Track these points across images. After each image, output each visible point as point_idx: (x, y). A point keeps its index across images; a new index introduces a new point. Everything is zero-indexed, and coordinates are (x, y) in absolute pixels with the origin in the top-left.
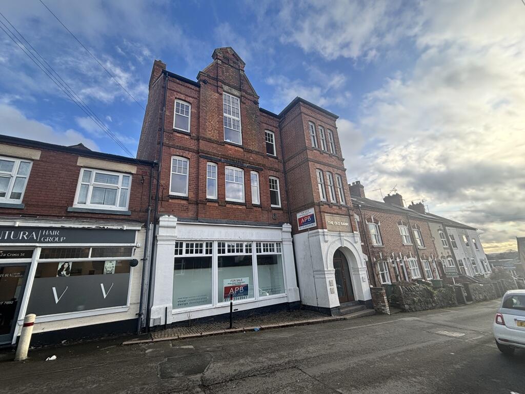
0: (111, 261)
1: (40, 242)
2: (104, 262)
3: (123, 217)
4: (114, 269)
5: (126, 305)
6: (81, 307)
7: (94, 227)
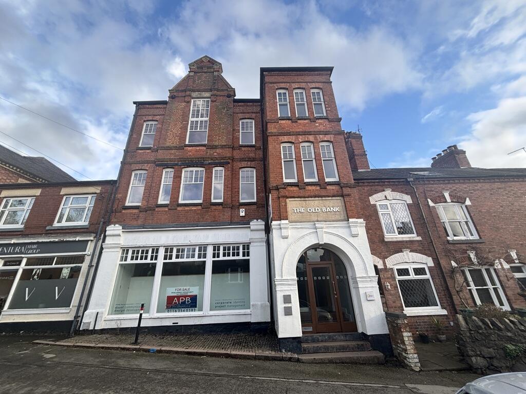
0: (67, 268)
1: (25, 254)
2: (62, 269)
3: (83, 230)
4: (68, 274)
5: (69, 307)
6: (41, 305)
7: (57, 240)
